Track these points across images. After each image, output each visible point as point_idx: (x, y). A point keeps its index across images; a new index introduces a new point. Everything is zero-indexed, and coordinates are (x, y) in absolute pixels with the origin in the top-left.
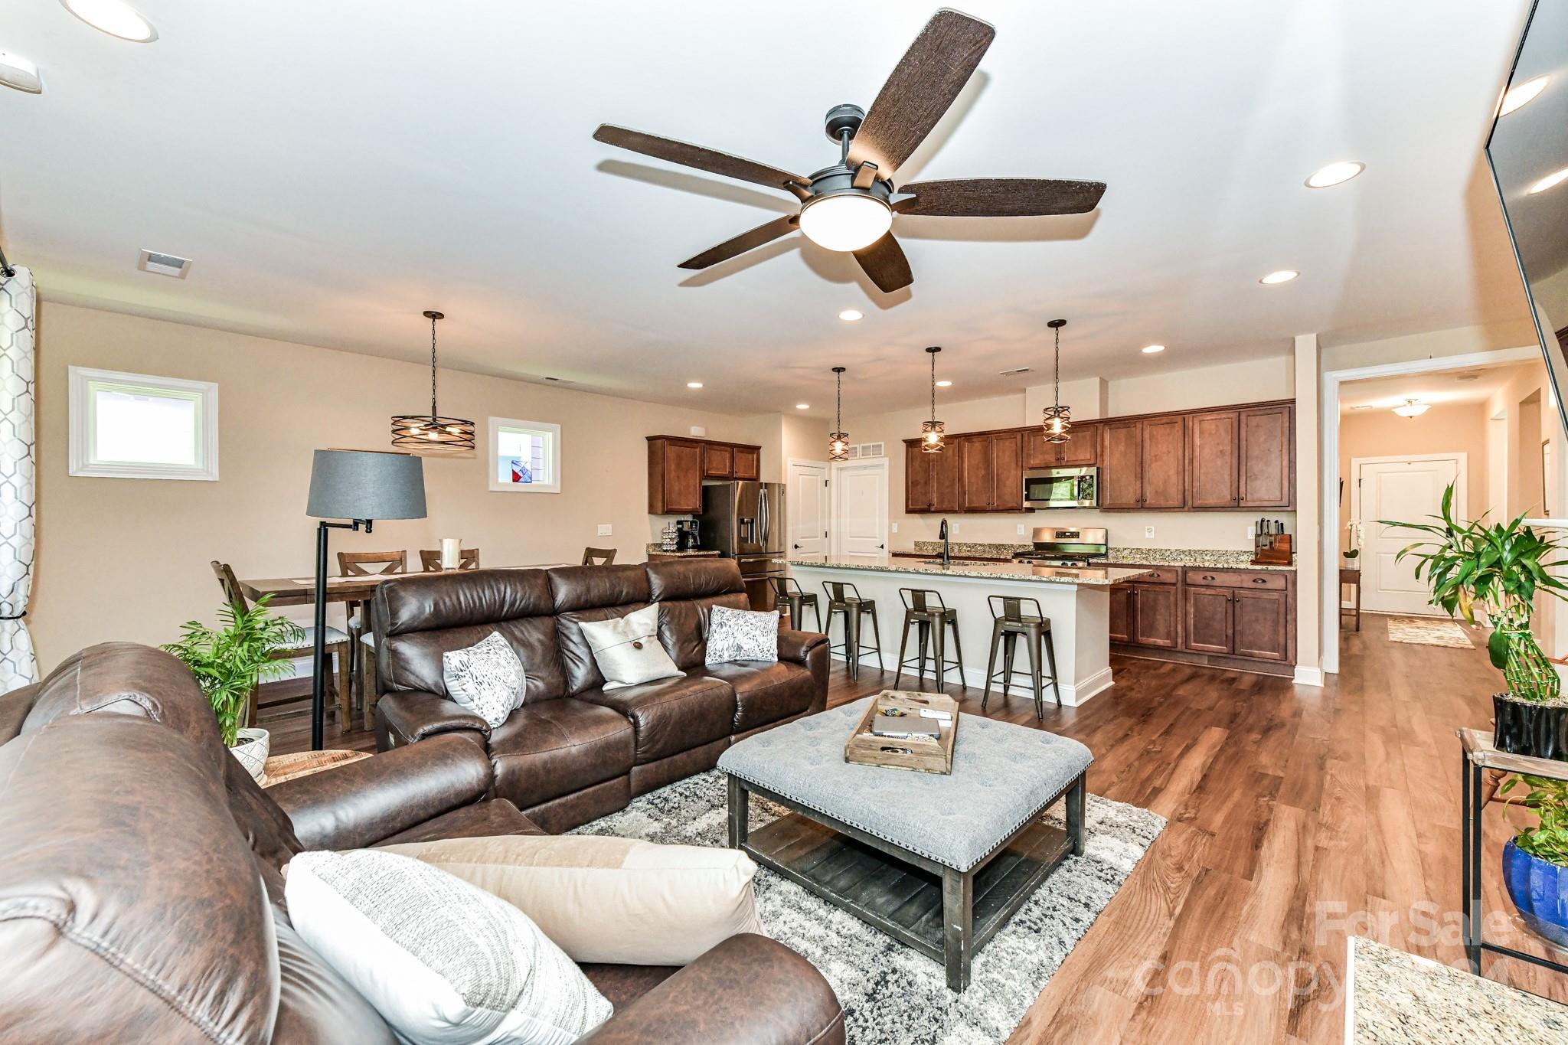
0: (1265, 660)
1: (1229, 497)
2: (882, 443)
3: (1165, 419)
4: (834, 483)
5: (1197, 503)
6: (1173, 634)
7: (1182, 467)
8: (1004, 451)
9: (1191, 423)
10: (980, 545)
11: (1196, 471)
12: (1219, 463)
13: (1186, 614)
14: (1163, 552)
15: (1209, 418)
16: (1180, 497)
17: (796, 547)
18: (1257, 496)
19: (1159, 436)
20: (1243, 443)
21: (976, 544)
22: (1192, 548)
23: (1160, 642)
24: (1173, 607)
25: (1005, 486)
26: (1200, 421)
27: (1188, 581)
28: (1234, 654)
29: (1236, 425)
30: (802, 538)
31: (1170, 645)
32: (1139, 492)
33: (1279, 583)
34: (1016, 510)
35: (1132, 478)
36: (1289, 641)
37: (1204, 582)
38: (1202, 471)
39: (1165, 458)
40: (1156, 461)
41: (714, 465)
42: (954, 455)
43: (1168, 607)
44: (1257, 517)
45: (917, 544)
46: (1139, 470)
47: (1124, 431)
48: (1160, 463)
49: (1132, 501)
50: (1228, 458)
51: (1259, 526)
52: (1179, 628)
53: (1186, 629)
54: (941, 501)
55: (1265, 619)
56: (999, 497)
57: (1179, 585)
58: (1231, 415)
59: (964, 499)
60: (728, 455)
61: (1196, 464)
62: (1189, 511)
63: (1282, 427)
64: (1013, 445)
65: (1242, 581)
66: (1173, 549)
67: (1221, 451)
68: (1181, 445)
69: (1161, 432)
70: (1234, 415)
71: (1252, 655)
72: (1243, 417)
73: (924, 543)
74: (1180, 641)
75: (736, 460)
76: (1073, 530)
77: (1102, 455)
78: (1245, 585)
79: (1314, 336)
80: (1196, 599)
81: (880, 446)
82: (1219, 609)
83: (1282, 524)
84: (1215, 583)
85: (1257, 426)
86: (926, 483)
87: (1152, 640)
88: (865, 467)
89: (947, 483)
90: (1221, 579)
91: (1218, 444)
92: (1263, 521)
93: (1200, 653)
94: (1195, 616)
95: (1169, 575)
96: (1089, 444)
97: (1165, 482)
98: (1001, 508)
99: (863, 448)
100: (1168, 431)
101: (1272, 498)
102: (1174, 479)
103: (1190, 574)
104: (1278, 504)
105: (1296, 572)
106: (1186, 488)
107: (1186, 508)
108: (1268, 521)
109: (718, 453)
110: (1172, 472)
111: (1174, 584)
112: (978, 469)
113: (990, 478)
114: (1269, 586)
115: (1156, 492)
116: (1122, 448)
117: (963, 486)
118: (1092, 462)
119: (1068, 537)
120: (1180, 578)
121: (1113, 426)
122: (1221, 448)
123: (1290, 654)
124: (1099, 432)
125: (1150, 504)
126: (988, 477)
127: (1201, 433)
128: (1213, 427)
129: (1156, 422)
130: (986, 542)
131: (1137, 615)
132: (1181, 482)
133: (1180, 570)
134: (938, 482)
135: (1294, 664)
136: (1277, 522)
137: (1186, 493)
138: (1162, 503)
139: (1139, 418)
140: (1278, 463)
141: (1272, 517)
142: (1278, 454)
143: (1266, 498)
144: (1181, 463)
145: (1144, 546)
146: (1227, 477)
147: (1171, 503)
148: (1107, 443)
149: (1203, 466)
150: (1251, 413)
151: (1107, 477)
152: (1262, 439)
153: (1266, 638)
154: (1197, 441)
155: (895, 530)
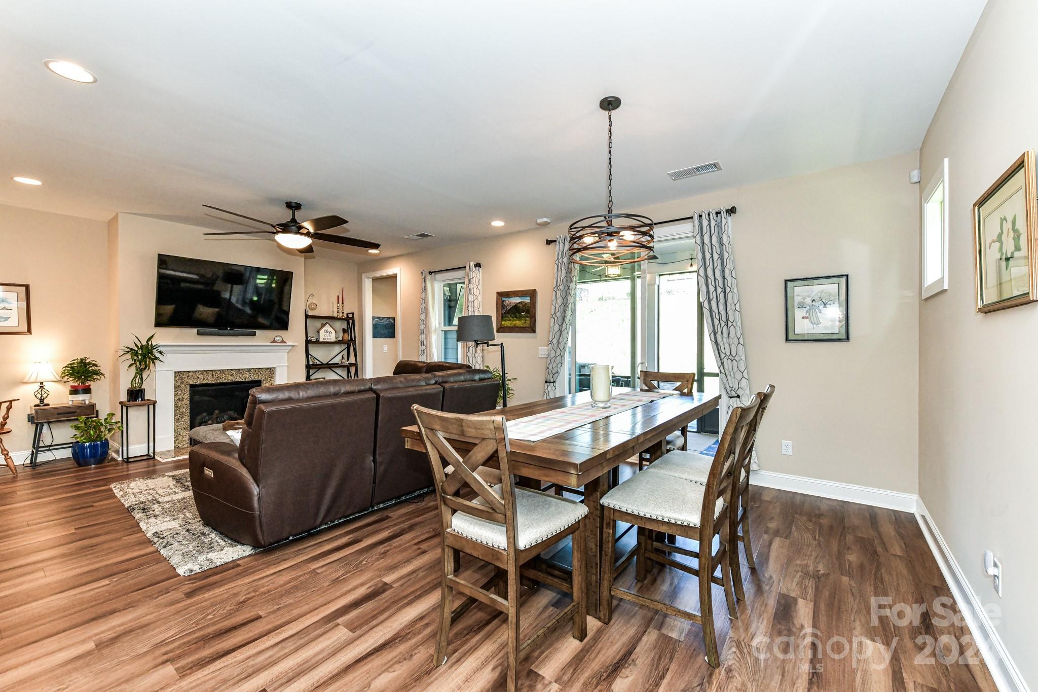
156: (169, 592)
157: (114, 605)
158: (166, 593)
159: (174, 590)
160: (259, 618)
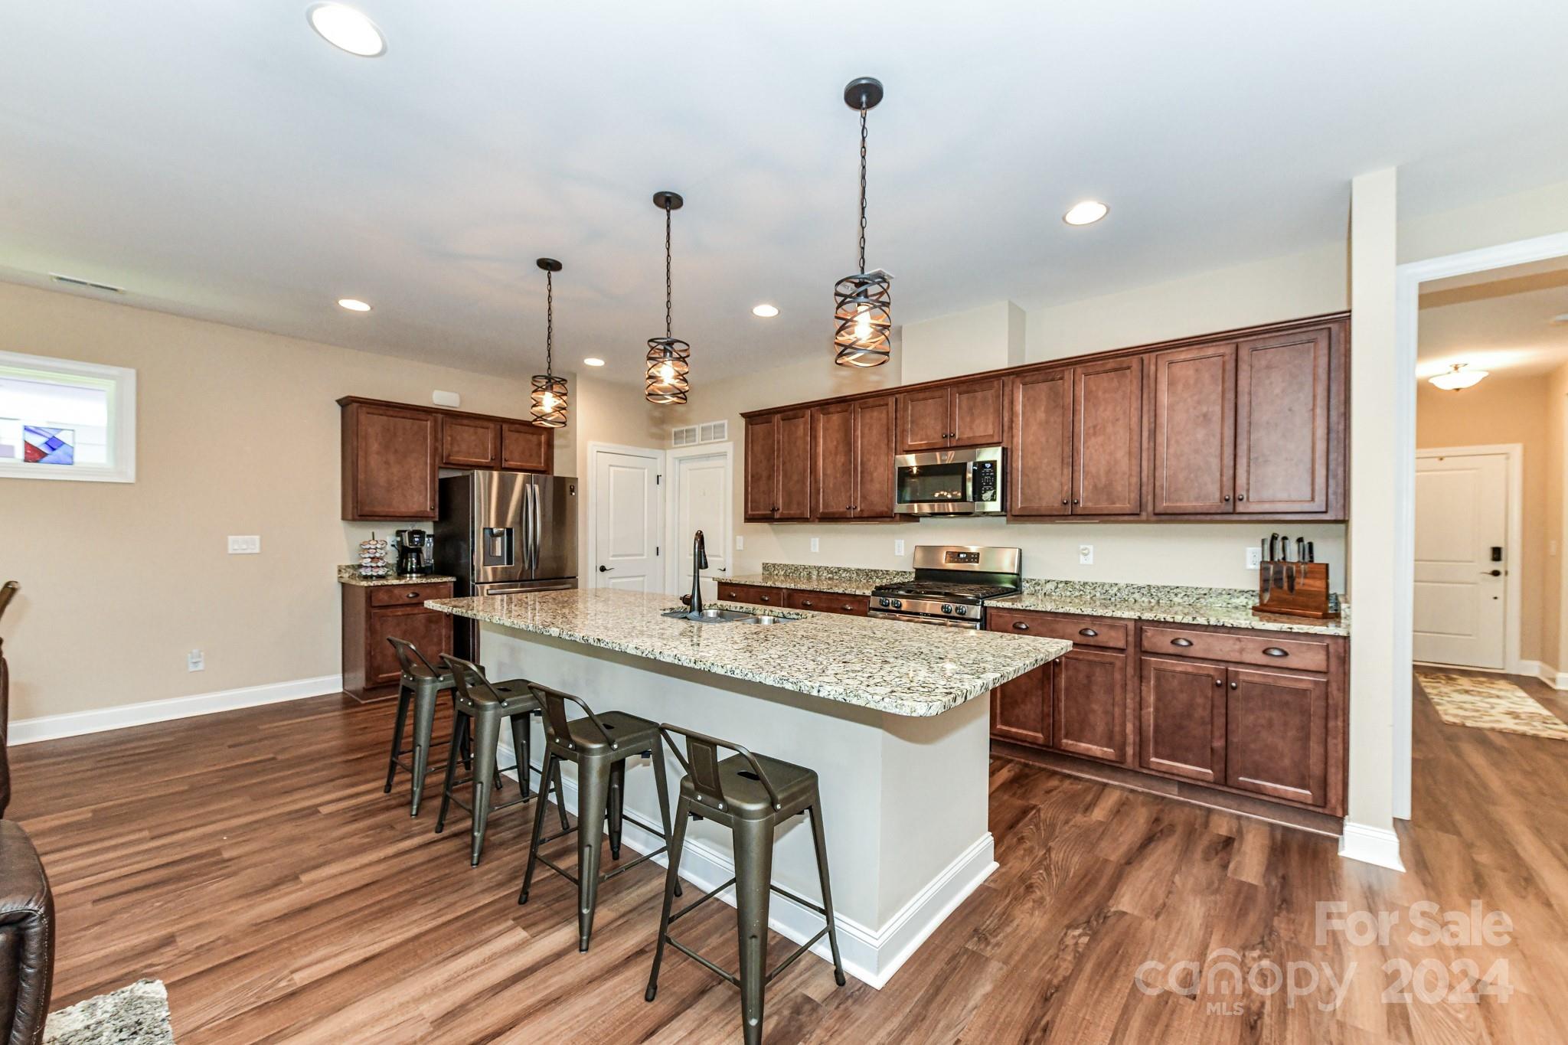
0: (1283, 802)
1: (1217, 495)
2: (726, 422)
3: (1111, 364)
4: (669, 479)
5: (1163, 505)
6: (1118, 738)
7: (1137, 445)
8: (870, 429)
9: (1153, 368)
10: (845, 570)
11: (1162, 450)
12: (1200, 434)
13: (1141, 705)
14: (1107, 587)
15: (1183, 356)
16: (1134, 495)
17: (603, 569)
18: (1267, 494)
19: (1100, 394)
20: (1243, 400)
21: (839, 569)
22: (1153, 584)
23: (1097, 750)
24: (1118, 690)
25: (872, 480)
26: (1171, 363)
27: (1146, 644)
28: (1226, 784)
29: (1230, 366)
30: (614, 556)
31: (1113, 758)
32: (1067, 487)
33: (1314, 659)
34: (884, 517)
35: (1057, 465)
36: (1332, 770)
37: (1172, 649)
38: (1172, 450)
39: (1110, 429)
40: (1095, 434)
41: (464, 447)
42: (805, 435)
43: (1110, 690)
44: (1267, 531)
45: (765, 567)
46: (1068, 450)
47: (1044, 386)
48: (1100, 439)
49: (1057, 504)
50: (1216, 427)
51: (1267, 546)
52: (1129, 727)
53: (1140, 731)
54: (788, 504)
55: (1286, 724)
56: (864, 497)
57: (1131, 650)
58: (1222, 350)
59: (818, 502)
60: (490, 435)
61: (1162, 438)
62: (1147, 522)
63: (1315, 367)
64: (884, 415)
65: (1241, 651)
66: (1122, 583)
67: (1205, 416)
68: (1136, 404)
69: (1104, 383)
70: (1227, 349)
71: (1259, 790)
72: (1244, 353)
73: (774, 565)
74: (1130, 751)
75: (506, 442)
76: (973, 549)
77: (1011, 428)
78: (1248, 658)
79: (1390, 172)
80: (1158, 679)
81: (722, 426)
82: (1200, 700)
83: (1311, 545)
84: (1196, 651)
85: (1269, 367)
86: (770, 477)
87: (1083, 746)
88: (708, 457)
89: (795, 477)
90: (1202, 645)
91: (1199, 402)
92: (1274, 538)
93: (1166, 778)
94: (1157, 709)
95: (1113, 633)
96: (991, 410)
97: (1108, 472)
98: (865, 515)
99: (703, 429)
100: (1115, 383)
101: (1294, 497)
102: (1124, 464)
103: (1150, 632)
104: (1307, 507)
105: (1346, 639)
106: (1144, 479)
107: (1144, 516)
108: (1285, 538)
109: (472, 430)
110: (1121, 454)
111: (1122, 650)
112: (836, 454)
113: (851, 469)
114: (1292, 661)
115: (1095, 487)
116: (1041, 415)
117: (817, 481)
118: (996, 440)
119: (964, 561)
120: (1131, 639)
121: (1027, 379)
122: (1205, 409)
123: (1334, 797)
124: (1007, 390)
125: (1084, 508)
126: (848, 469)
127: (1171, 383)
128: (1191, 372)
129: (1098, 369)
130: (854, 566)
131: (1059, 700)
132: (1136, 469)
133: (1131, 626)
134: (785, 475)
135: (1339, 814)
136: (1300, 540)
137: (1144, 488)
138: (1104, 506)
139: (1068, 364)
140: (1307, 432)
141: (1293, 532)
142: (1307, 415)
143: (1284, 496)
144: (1136, 437)
145: (1076, 578)
146: (1215, 462)
147: (1118, 506)
148: (1019, 408)
149: (1172, 442)
150: (1259, 345)
151: (1018, 464)
152: (1277, 391)
153: (1287, 762)
154: (1164, 398)
155: (740, 546)
156: (197, 948)
157: (283, 930)
158: (201, 946)
159: (189, 953)
160: (95, 902)
